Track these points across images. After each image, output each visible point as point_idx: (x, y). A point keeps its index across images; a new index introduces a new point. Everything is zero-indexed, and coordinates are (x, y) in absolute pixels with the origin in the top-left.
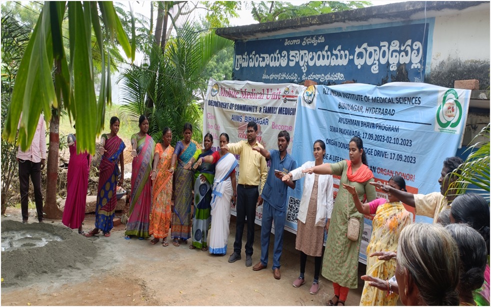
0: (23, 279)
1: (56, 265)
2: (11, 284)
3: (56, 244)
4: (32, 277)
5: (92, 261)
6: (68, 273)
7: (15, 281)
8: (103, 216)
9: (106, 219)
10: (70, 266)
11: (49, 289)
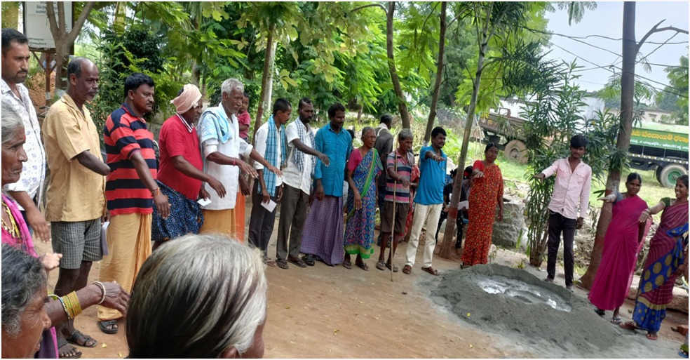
0: (490, 324)
1: (535, 329)
2: (474, 323)
3: (546, 308)
4: (500, 328)
5: (594, 351)
6: (546, 346)
7: (480, 322)
8: (643, 306)
9: (646, 311)
10: (555, 341)
11: (507, 347)
